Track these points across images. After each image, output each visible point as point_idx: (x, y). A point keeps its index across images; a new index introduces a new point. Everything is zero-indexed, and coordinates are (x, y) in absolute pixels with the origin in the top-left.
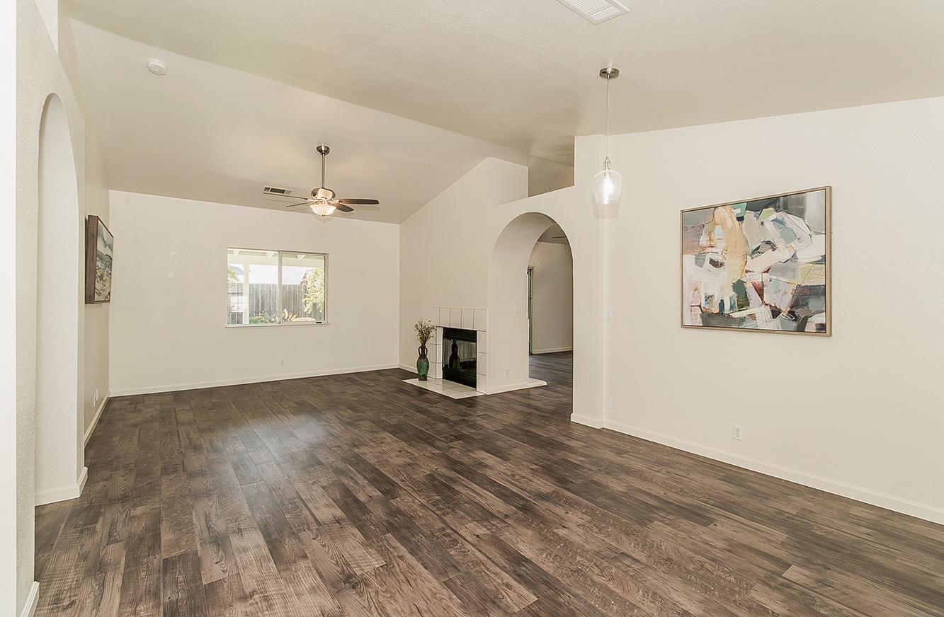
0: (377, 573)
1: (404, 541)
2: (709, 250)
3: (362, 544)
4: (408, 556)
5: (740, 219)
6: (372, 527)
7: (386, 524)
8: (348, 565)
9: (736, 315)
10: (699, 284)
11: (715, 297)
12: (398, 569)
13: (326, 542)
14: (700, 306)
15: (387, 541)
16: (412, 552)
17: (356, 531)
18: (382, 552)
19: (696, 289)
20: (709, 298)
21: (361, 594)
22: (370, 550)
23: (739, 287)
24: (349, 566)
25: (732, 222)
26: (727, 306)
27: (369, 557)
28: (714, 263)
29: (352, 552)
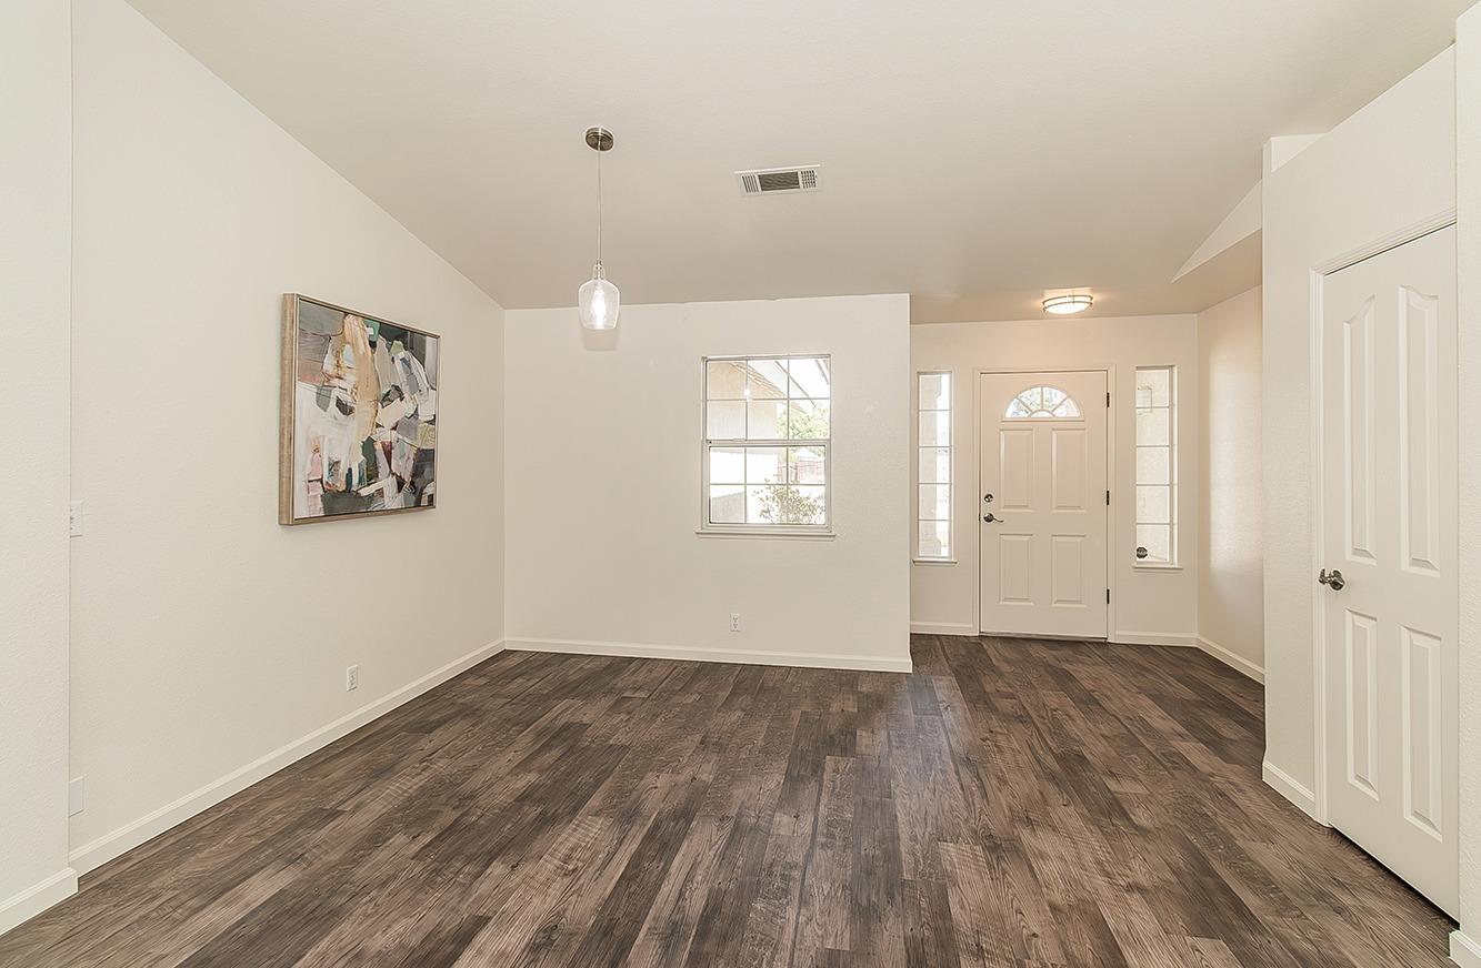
0: (956, 839)
1: (892, 856)
2: (335, 382)
3: (955, 884)
4: (904, 837)
5: (373, 345)
6: (924, 905)
7: (898, 899)
8: (990, 866)
9: (364, 492)
10: (321, 440)
11: (342, 463)
12: (929, 829)
13: (1015, 918)
14: (322, 483)
15: (916, 870)
16: (895, 838)
17: (955, 910)
18: (933, 858)
19: (317, 450)
20: (334, 465)
21: (986, 827)
22: (949, 868)
23: (368, 446)
24: (988, 863)
25: (363, 346)
26: (355, 480)
27: (955, 860)
28: (341, 405)
29: (976, 877)
